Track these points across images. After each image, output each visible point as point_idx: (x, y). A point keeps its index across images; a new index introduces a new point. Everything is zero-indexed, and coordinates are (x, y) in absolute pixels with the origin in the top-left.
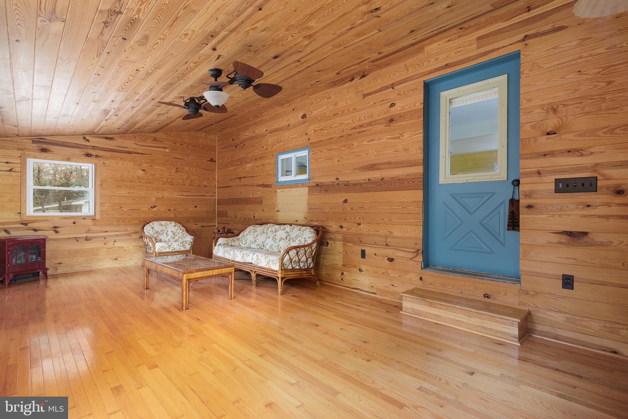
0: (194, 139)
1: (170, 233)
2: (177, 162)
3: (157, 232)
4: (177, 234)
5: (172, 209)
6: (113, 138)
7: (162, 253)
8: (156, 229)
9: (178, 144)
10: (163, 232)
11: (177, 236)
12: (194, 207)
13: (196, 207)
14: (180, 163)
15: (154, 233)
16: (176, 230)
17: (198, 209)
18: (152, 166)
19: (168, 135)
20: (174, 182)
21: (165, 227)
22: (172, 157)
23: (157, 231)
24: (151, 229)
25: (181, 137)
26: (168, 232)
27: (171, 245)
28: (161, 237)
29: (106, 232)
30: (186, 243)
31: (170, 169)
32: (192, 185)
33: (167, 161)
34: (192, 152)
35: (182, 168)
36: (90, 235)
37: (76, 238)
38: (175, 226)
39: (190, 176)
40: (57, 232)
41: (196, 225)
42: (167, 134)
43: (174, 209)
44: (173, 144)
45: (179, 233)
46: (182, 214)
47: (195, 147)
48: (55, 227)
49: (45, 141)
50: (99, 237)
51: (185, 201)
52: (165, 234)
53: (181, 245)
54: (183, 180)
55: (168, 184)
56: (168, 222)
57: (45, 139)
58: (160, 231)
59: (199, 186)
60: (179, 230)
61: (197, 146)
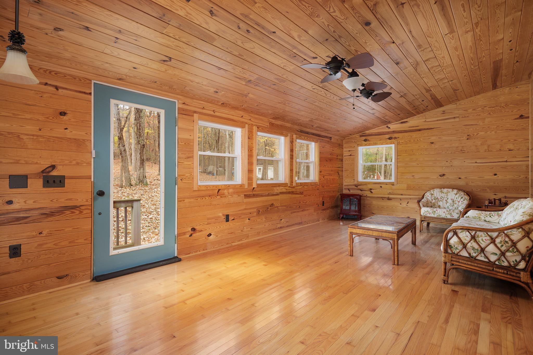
0: (492, 99)
1: (449, 201)
2: (468, 129)
3: (436, 199)
4: (457, 202)
5: (462, 177)
6: (407, 122)
7: (427, 218)
8: (435, 195)
9: (470, 111)
10: (443, 199)
11: (456, 204)
12: (492, 174)
13: (495, 175)
14: (473, 129)
15: (433, 199)
16: (457, 198)
17: (498, 177)
18: (441, 138)
19: (458, 104)
20: (465, 150)
21: (445, 195)
22: (463, 125)
23: (436, 197)
24: (430, 196)
25: (474, 101)
26: (448, 199)
27: (436, 211)
28: (440, 203)
29: (402, 195)
30: (453, 212)
31: (460, 137)
32: (489, 151)
33: (457, 130)
34: (489, 114)
35: (475, 134)
36: (391, 196)
37: (382, 197)
38: (456, 194)
39: (486, 141)
40: (372, 192)
41: (495, 196)
42: (456, 104)
43: (466, 178)
44: (464, 112)
45: (459, 202)
46: (475, 183)
47: (493, 107)
48: (371, 189)
49: (366, 134)
50: (397, 198)
51: (479, 169)
52: (444, 201)
53: (447, 213)
54: (476, 146)
55: (458, 152)
56: (450, 190)
57: (366, 133)
58: (439, 198)
59: (500, 151)
60: (460, 198)
61: (496, 106)
